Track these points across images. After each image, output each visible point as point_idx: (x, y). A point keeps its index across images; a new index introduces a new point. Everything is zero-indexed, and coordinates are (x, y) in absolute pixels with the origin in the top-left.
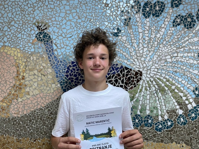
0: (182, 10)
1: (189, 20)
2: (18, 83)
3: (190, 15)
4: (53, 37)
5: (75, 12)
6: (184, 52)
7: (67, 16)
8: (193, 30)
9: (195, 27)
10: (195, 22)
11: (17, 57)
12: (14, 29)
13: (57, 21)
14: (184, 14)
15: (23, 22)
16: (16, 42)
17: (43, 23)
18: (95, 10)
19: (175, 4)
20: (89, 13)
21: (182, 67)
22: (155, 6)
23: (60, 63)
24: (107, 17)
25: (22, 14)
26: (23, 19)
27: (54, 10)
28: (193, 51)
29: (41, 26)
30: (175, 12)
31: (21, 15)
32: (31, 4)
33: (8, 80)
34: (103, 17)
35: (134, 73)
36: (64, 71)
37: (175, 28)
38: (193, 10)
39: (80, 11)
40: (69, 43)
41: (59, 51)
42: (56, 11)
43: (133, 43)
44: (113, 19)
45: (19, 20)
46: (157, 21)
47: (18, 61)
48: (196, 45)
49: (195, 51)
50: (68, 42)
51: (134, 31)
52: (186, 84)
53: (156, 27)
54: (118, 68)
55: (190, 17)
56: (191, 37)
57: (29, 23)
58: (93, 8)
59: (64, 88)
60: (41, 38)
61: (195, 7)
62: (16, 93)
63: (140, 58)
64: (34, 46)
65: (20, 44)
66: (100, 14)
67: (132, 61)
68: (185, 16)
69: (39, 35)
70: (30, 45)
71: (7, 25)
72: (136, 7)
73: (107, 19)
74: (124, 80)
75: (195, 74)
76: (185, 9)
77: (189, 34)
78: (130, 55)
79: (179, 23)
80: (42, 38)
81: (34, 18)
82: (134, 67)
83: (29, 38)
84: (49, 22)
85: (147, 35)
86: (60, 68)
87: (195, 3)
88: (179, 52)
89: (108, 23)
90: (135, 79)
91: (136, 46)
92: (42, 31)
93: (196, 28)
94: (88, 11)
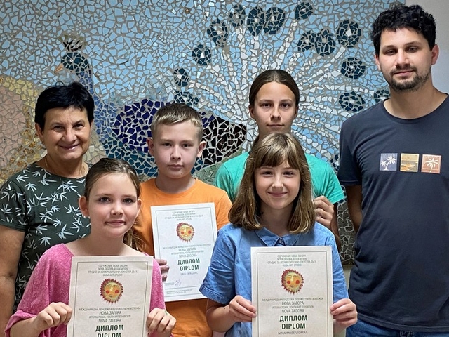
0: (314, 24)
1: (325, 40)
2: (27, 143)
3: (326, 33)
4: (93, 62)
5: (132, 21)
6: (316, 94)
7: (118, 28)
8: (331, 58)
9: (334, 52)
10: (334, 45)
11: (27, 96)
12: (22, 46)
13: (100, 35)
14: (317, 31)
15: (39, 34)
16: (24, 69)
17: (75, 37)
18: (167, 19)
19: (302, 13)
20: (156, 23)
21: (312, 119)
22: (269, 16)
23: (103, 108)
24: (188, 31)
25: (36, 19)
26: (38, 29)
27: (95, 15)
28: (331, 93)
29: (71, 43)
30: (301, 27)
31: (34, 21)
32: (53, 4)
33: (10, 137)
34: (180, 31)
35: (233, 129)
36: (111, 122)
37: (302, 54)
38: (331, 24)
39: (140, 19)
40: (121, 74)
41: (102, 87)
42: (99, 18)
43: (231, 77)
44: (197, 35)
45: (32, 30)
46: (271, 41)
47: (28, 104)
48: (336, 83)
49: (333, 93)
50: (118, 72)
51: (233, 56)
52: (319, 148)
53: (270, 51)
54: (206, 119)
55: (326, 37)
56: (327, 69)
57: (48, 37)
58: (163, 14)
59: (110, 153)
60: (71, 63)
61: (334, 19)
62: (23, 160)
63: (242, 103)
64: (59, 77)
65: (32, 73)
66: (176, 25)
67: (230, 107)
68: (318, 34)
69: (68, 59)
70: (50, 75)
71: (10, 38)
72: (237, 17)
73: (187, 34)
74: (217, 139)
75: (334, 131)
76: (318, 22)
77: (324, 65)
78: (227, 97)
79: (308, 45)
80: (73, 64)
81: (58, 29)
82: (233, 118)
83: (49, 64)
84: (86, 37)
85: (255, 64)
86: (104, 118)
87: (334, 12)
88: (307, 95)
89: (190, 42)
90: (234, 139)
91: (236, 83)
92: (72, 51)
93: (335, 55)
94: (155, 19)
